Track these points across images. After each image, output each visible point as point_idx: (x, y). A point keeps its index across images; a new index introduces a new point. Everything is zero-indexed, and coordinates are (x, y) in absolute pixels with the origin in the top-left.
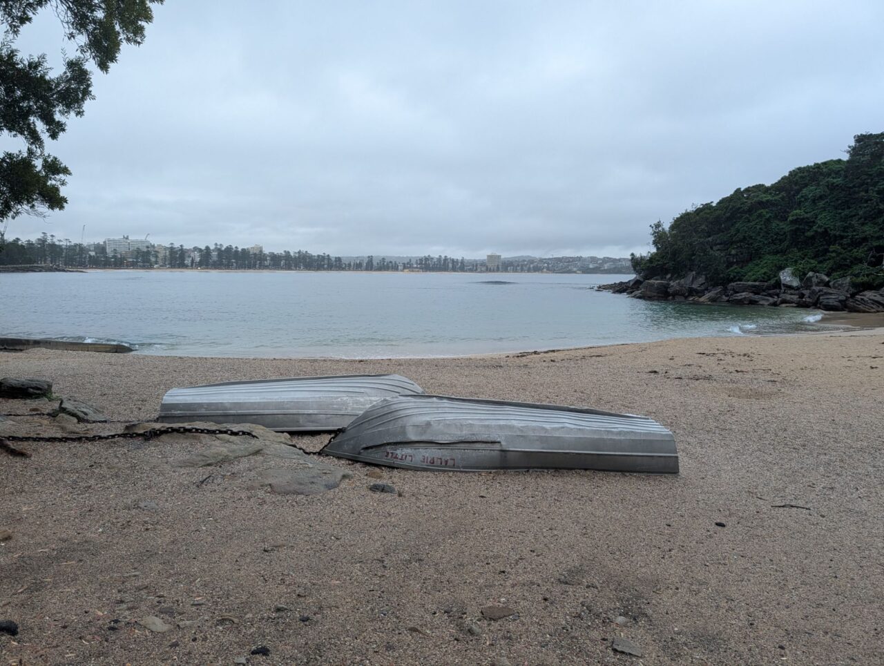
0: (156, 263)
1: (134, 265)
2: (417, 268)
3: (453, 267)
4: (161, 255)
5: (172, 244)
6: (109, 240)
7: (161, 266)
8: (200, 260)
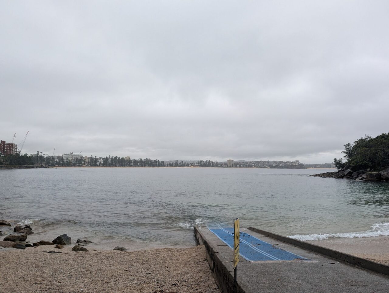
0: (84, 164)
1: (75, 165)
2: (197, 165)
3: (212, 165)
4: (87, 161)
5: (92, 156)
6: (64, 154)
7: (87, 165)
8: (103, 163)
